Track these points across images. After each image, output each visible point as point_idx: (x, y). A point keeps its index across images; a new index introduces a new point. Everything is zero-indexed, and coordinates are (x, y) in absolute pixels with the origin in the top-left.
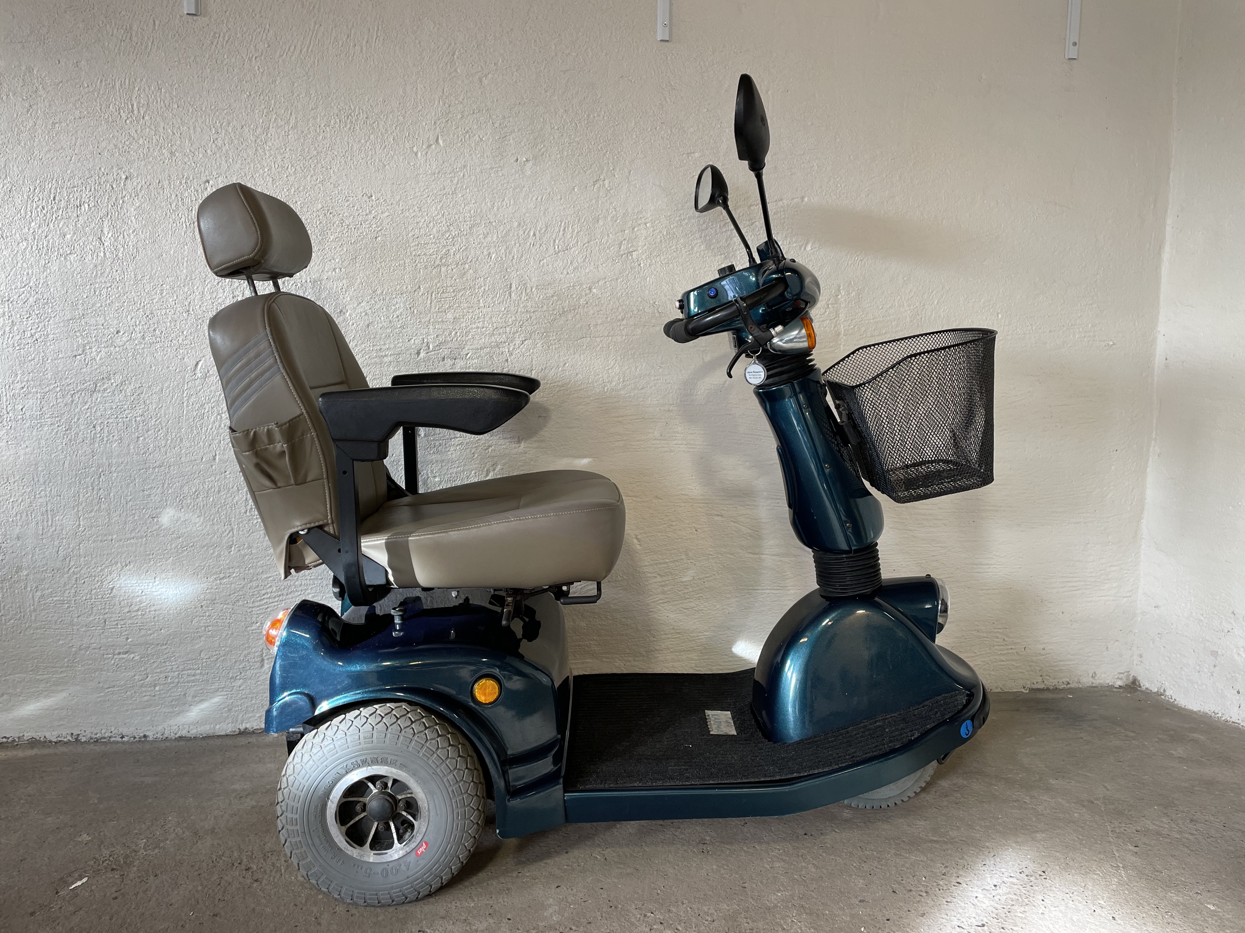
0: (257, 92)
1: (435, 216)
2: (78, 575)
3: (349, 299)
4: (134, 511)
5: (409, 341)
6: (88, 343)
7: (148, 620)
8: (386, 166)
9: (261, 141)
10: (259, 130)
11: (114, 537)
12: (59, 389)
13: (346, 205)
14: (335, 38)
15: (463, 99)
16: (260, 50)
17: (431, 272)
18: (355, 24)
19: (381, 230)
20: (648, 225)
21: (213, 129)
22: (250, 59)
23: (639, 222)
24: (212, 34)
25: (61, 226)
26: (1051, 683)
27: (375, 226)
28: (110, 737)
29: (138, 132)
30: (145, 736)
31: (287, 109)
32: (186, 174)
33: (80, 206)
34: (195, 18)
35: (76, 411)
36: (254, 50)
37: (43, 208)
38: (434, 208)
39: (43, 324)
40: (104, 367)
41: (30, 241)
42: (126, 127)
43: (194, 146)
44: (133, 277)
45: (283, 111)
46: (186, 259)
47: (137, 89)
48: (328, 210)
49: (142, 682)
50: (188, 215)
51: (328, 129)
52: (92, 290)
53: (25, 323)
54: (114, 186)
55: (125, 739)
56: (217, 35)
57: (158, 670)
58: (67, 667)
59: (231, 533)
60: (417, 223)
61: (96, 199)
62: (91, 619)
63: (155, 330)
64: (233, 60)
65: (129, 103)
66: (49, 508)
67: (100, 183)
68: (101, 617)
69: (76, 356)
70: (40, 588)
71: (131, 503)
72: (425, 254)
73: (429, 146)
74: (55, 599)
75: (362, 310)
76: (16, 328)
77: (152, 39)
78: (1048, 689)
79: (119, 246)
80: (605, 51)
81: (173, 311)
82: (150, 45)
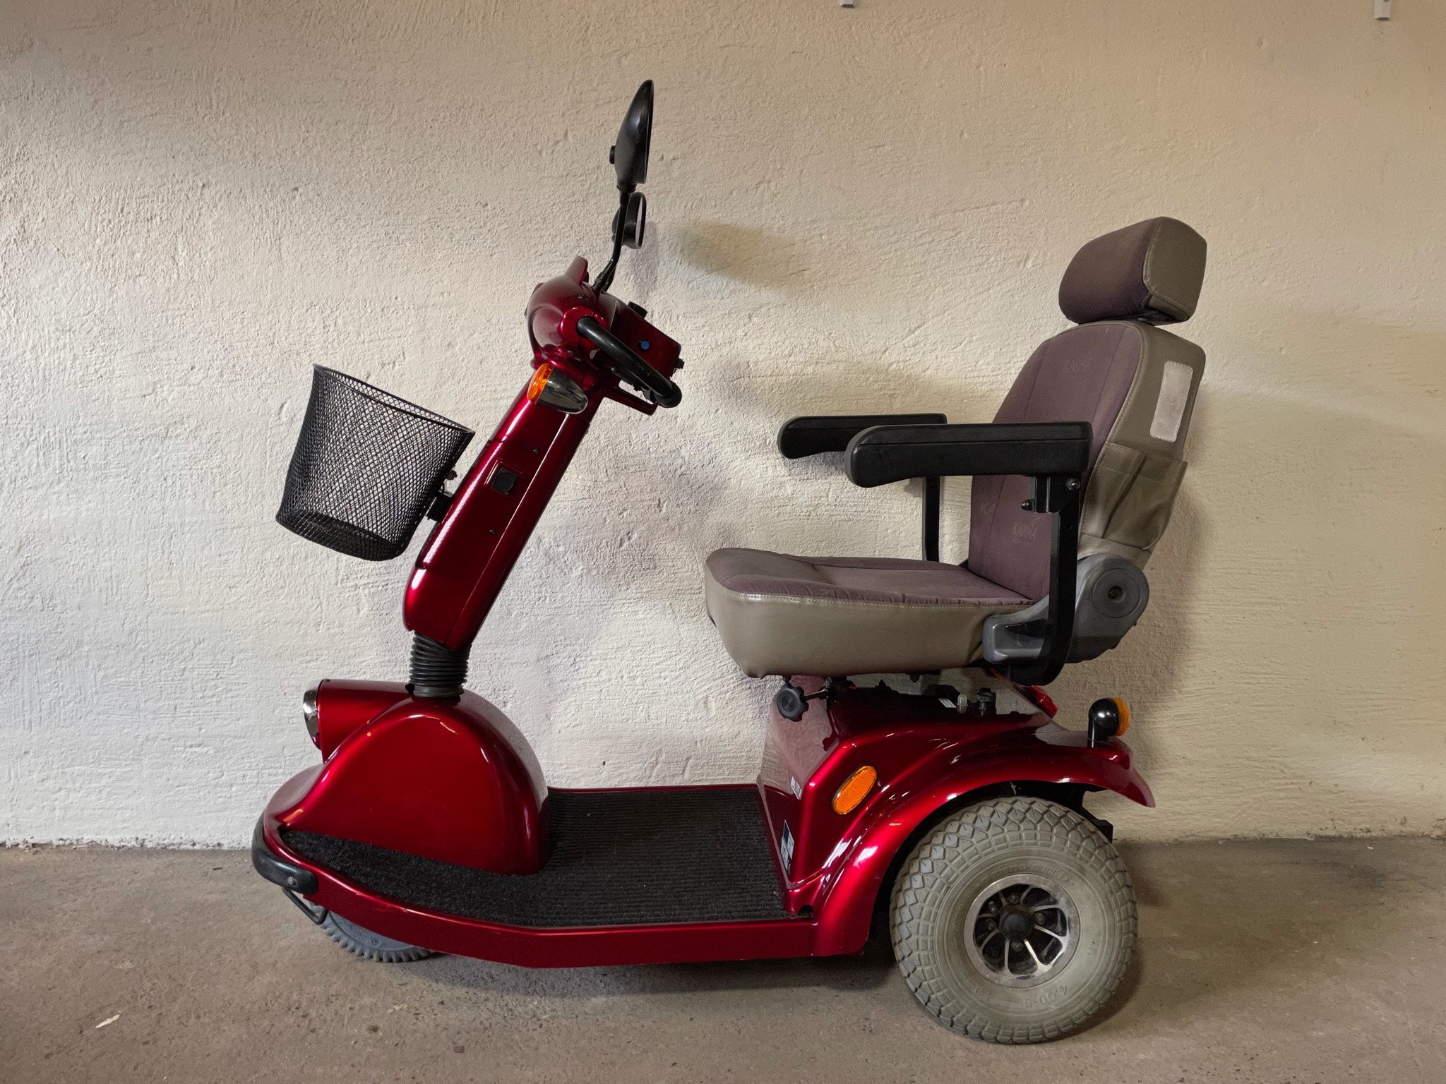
0: (355, 81)
1: (562, 228)
2: (145, 653)
3: (458, 329)
4: (209, 580)
6: (160, 380)
7: (224, 708)
8: (503, 168)
9: (359, 139)
10: (356, 128)
11: (187, 609)
12: (125, 434)
13: (457, 215)
14: (446, 13)
15: (598, 85)
19: (497, 246)
20: (824, 237)
21: (303, 127)
22: (346, 42)
23: (812, 234)
25: (129, 242)
26: (1344, 829)
27: (490, 240)
28: (180, 844)
29: (218, 130)
30: (219, 844)
31: (388, 101)
32: (271, 182)
33: (151, 219)
35: (145, 460)
37: (110, 222)
38: (561, 219)
39: (109, 357)
40: (177, 409)
41: (95, 261)
42: (204, 125)
43: (280, 147)
44: (210, 302)
45: (384, 103)
46: (270, 282)
47: (216, 79)
48: (436, 222)
49: (217, 781)
50: (273, 230)
51: (436, 125)
52: (164, 319)
53: (88, 357)
54: (190, 196)
55: (196, 847)
57: (235, 768)
58: (133, 759)
59: (319, 608)
60: (541, 237)
61: (169, 212)
62: (160, 704)
63: (234, 366)
64: (327, 42)
65: (207, 97)
66: (114, 573)
67: (173, 192)
68: (171, 703)
69: (145, 396)
70: (103, 666)
71: (205, 570)
73: (558, 142)
74: (120, 679)
75: (474, 342)
76: (78, 363)
77: (233, 21)
78: (1341, 838)
79: (195, 267)
80: (772, 22)
81: (255, 344)
82: (231, 25)
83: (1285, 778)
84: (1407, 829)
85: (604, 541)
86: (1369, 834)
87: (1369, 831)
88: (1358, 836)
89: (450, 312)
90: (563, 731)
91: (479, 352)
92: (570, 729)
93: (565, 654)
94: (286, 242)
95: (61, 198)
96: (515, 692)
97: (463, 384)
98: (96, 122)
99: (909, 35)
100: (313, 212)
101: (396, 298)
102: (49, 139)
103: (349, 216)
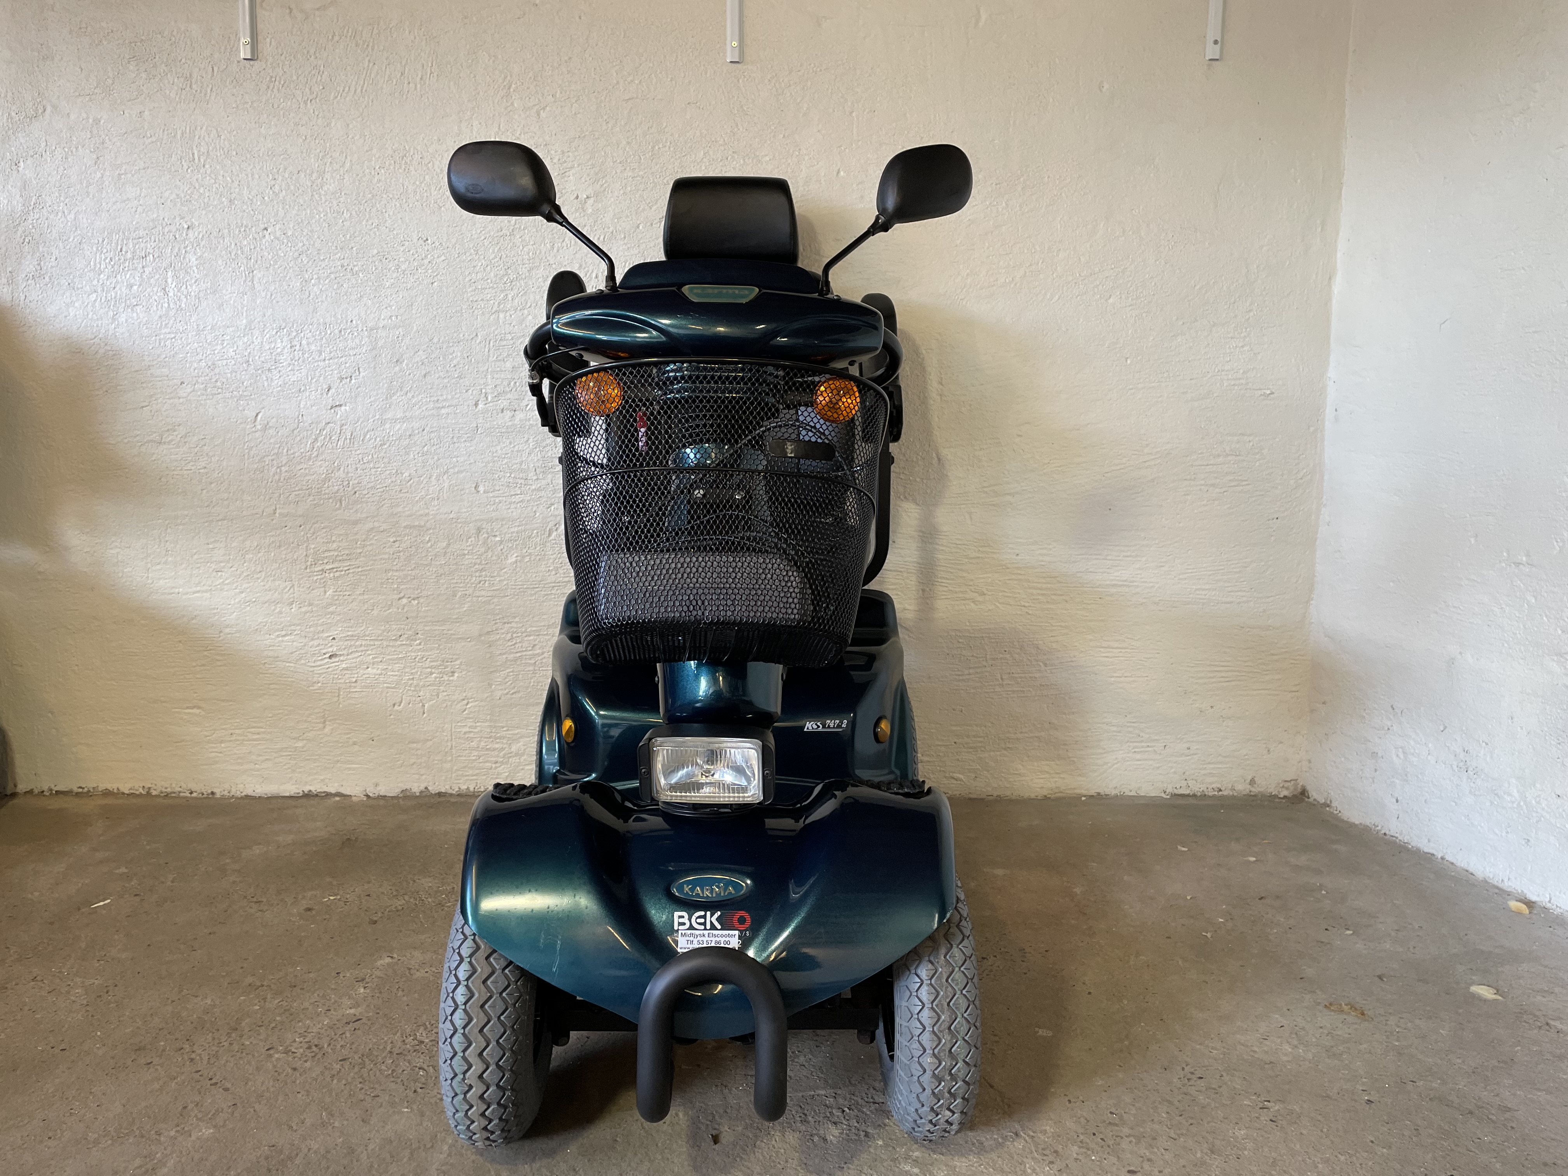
0: (313, 136)
1: (493, 259)
3: (405, 348)
4: (199, 565)
5: (466, 391)
6: (154, 394)
8: (440, 208)
9: (317, 186)
10: (315, 175)
13: (402, 249)
14: (389, 76)
16: (315, 93)
17: (489, 319)
18: (409, 61)
19: (437, 275)
21: (271, 175)
22: (305, 103)
24: (268, 79)
25: (128, 276)
26: (1197, 788)
27: (431, 271)
28: (180, 792)
29: (200, 180)
30: (213, 793)
31: (342, 152)
32: (245, 223)
33: (145, 257)
34: (252, 62)
36: (309, 93)
37: (111, 259)
38: (491, 251)
39: (112, 375)
40: (169, 419)
41: (100, 293)
42: (188, 176)
43: (252, 193)
44: (196, 327)
45: (338, 154)
46: (245, 308)
47: (197, 137)
48: (384, 255)
50: (247, 264)
51: (383, 171)
52: (158, 341)
54: (177, 237)
55: (194, 795)
56: (273, 79)
57: (224, 727)
59: (292, 589)
60: (474, 267)
61: (161, 250)
63: (216, 381)
64: (289, 103)
65: (190, 152)
67: (163, 233)
69: (143, 407)
71: (196, 557)
72: (482, 300)
75: (418, 359)
77: (211, 86)
78: (1194, 795)
79: (183, 297)
80: (670, 76)
81: (233, 362)
82: (209, 91)
83: (1142, 741)
84: (1255, 790)
85: (535, 531)
86: (1220, 793)
87: (1220, 790)
88: (1210, 794)
89: (398, 333)
90: (503, 698)
91: (423, 367)
92: (509, 696)
93: (503, 631)
94: (258, 274)
95: (71, 240)
96: (461, 662)
97: (410, 395)
98: (99, 175)
99: (790, 86)
100: (280, 249)
101: (352, 321)
102: (59, 190)
103: (310, 251)
